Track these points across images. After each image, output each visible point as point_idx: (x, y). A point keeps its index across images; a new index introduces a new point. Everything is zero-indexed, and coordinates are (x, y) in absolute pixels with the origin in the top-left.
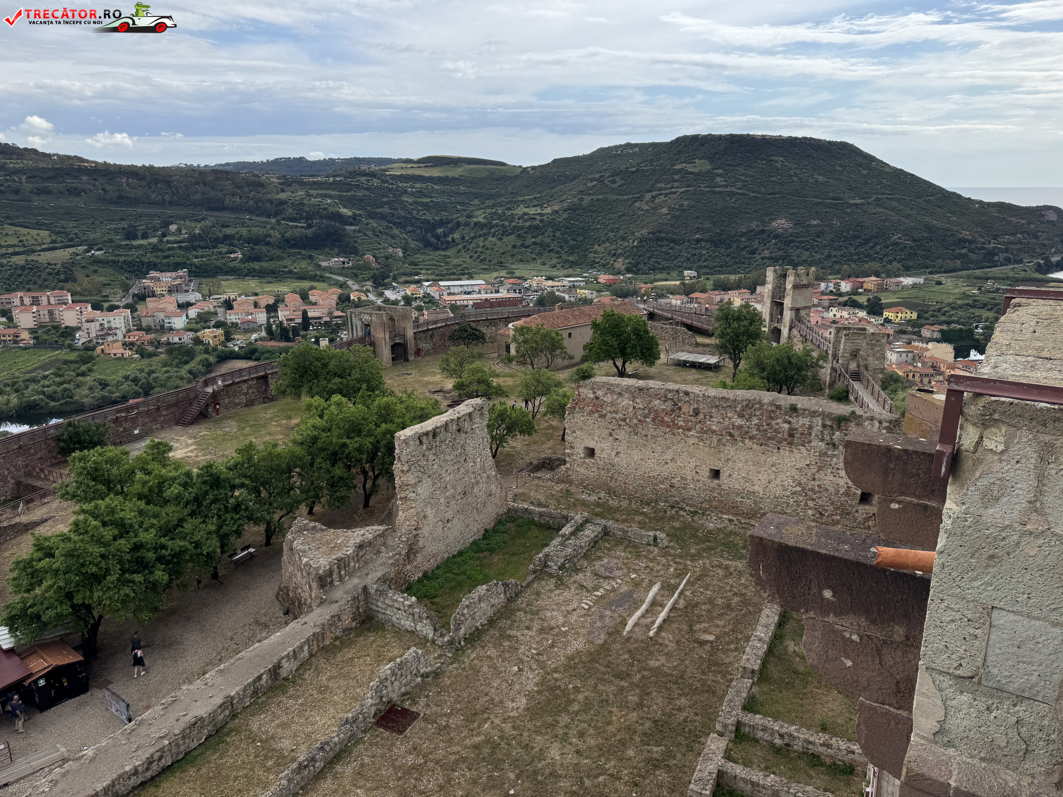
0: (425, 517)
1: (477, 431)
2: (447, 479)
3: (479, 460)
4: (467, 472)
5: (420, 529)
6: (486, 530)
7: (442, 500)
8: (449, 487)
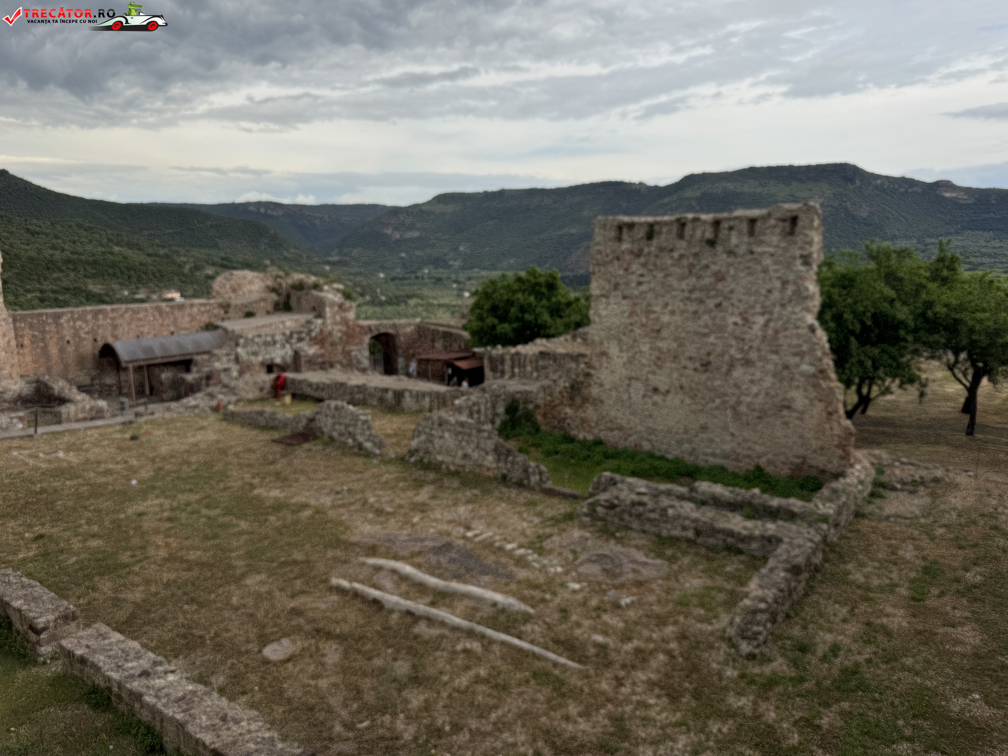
0: (604, 354)
1: (767, 261)
2: (666, 318)
3: (760, 320)
4: (721, 329)
5: (595, 368)
6: (759, 469)
7: (645, 348)
8: (664, 334)
